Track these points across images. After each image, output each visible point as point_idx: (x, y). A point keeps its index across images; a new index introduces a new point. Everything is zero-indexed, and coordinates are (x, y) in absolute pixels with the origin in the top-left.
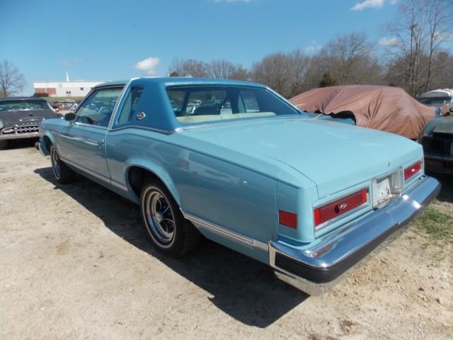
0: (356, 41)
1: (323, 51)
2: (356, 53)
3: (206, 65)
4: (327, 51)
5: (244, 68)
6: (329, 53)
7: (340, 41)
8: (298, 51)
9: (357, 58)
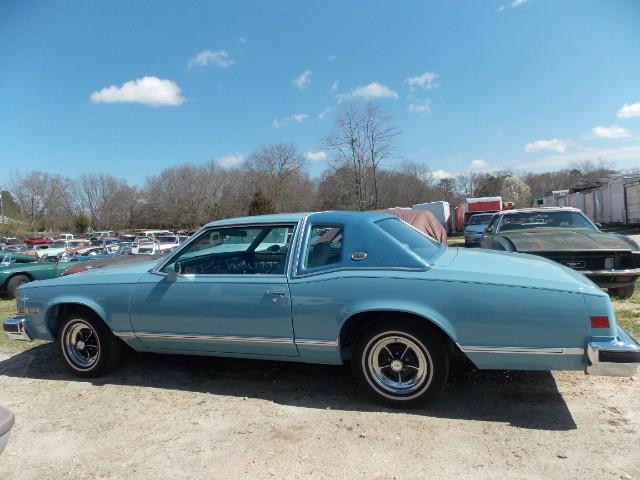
0: (285, 153)
1: (246, 164)
2: (286, 166)
3: (67, 180)
4: (251, 165)
5: (131, 184)
6: (254, 167)
7: (265, 151)
8: (213, 163)
9: (288, 173)
